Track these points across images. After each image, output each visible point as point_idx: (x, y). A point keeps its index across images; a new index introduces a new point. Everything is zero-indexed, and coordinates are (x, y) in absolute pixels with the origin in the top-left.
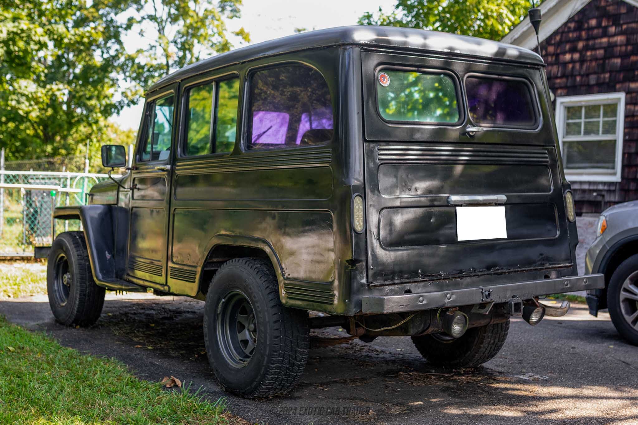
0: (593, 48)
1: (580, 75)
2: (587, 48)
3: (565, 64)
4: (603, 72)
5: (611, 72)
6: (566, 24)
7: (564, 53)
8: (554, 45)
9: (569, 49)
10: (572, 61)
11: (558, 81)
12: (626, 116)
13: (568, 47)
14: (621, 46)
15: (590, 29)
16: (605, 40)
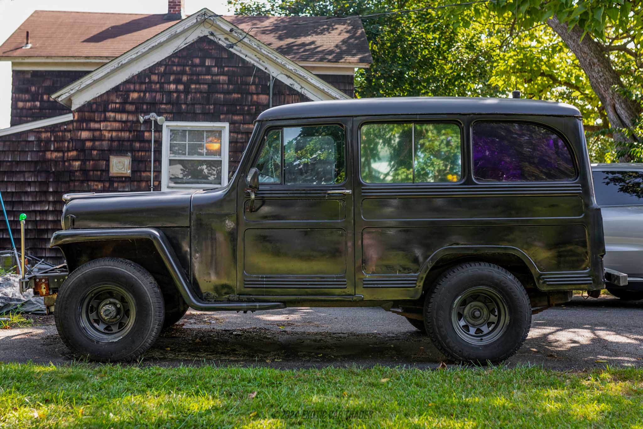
0: (198, 82)
1: (185, 104)
2: (191, 82)
3: (170, 92)
4: (208, 104)
5: (214, 104)
6: (169, 57)
7: (169, 83)
8: (158, 74)
9: (173, 80)
10: (177, 91)
11: (163, 106)
12: (230, 142)
13: (172, 78)
14: (223, 84)
15: (194, 65)
16: (209, 77)
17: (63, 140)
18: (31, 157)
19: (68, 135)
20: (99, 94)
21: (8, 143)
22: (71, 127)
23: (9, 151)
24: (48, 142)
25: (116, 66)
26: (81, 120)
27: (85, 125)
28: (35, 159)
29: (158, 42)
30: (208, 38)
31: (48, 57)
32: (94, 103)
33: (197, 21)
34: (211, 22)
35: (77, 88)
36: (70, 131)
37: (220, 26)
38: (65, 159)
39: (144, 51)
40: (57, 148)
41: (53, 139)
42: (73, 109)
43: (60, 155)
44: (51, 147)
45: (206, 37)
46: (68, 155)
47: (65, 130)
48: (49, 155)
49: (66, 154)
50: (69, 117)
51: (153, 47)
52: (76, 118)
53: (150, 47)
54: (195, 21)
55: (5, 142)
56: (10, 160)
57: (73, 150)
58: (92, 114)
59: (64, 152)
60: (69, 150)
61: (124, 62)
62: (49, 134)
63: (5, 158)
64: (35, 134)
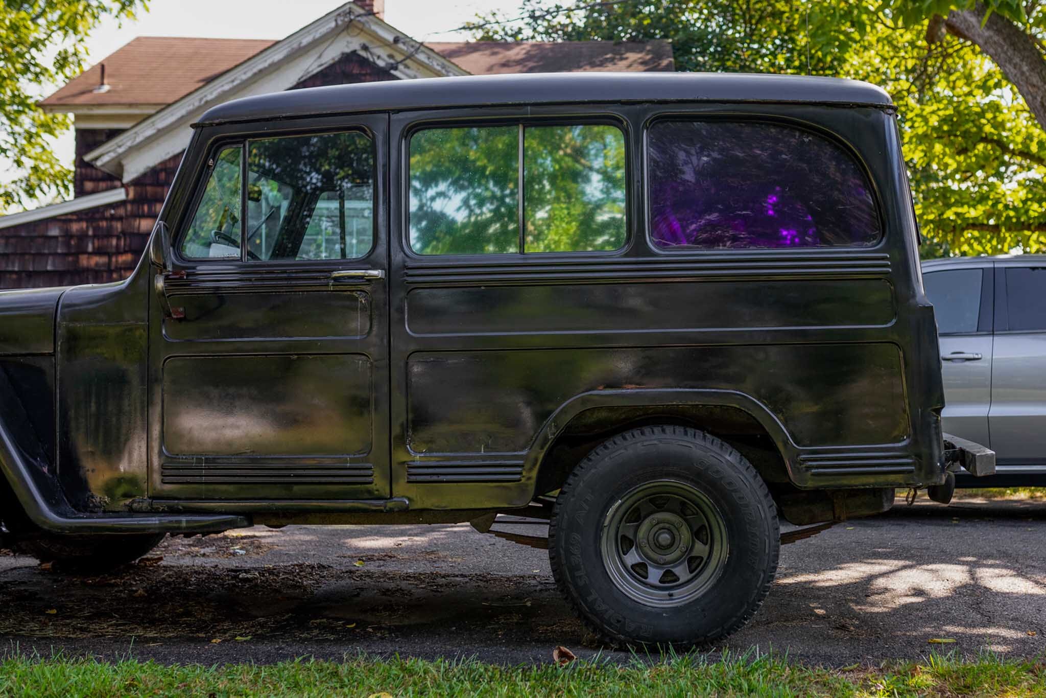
17: (109, 234)
18: (54, 265)
19: (118, 226)
20: (171, 155)
21: (13, 241)
22: (121, 211)
23: (15, 254)
24: (82, 237)
25: (197, 104)
26: (139, 200)
27: (146, 208)
28: (60, 268)
29: (269, 61)
30: (359, 56)
31: (131, 105)
32: (161, 170)
33: (337, 25)
34: (361, 26)
35: (129, 144)
36: (120, 219)
37: (376, 33)
38: (113, 267)
39: (244, 77)
40: (99, 248)
41: (90, 233)
42: (127, 179)
43: (103, 260)
44: (87, 246)
45: (354, 52)
46: (117, 261)
47: (113, 218)
48: (84, 261)
49: (114, 259)
50: (118, 195)
51: (261, 71)
52: (131, 195)
53: (255, 70)
54: (333, 24)
55: (7, 238)
56: (16, 269)
57: (125, 252)
58: (159, 190)
59: (110, 255)
60: (118, 252)
61: (210, 97)
62: (84, 225)
63: (7, 266)
64: (60, 224)
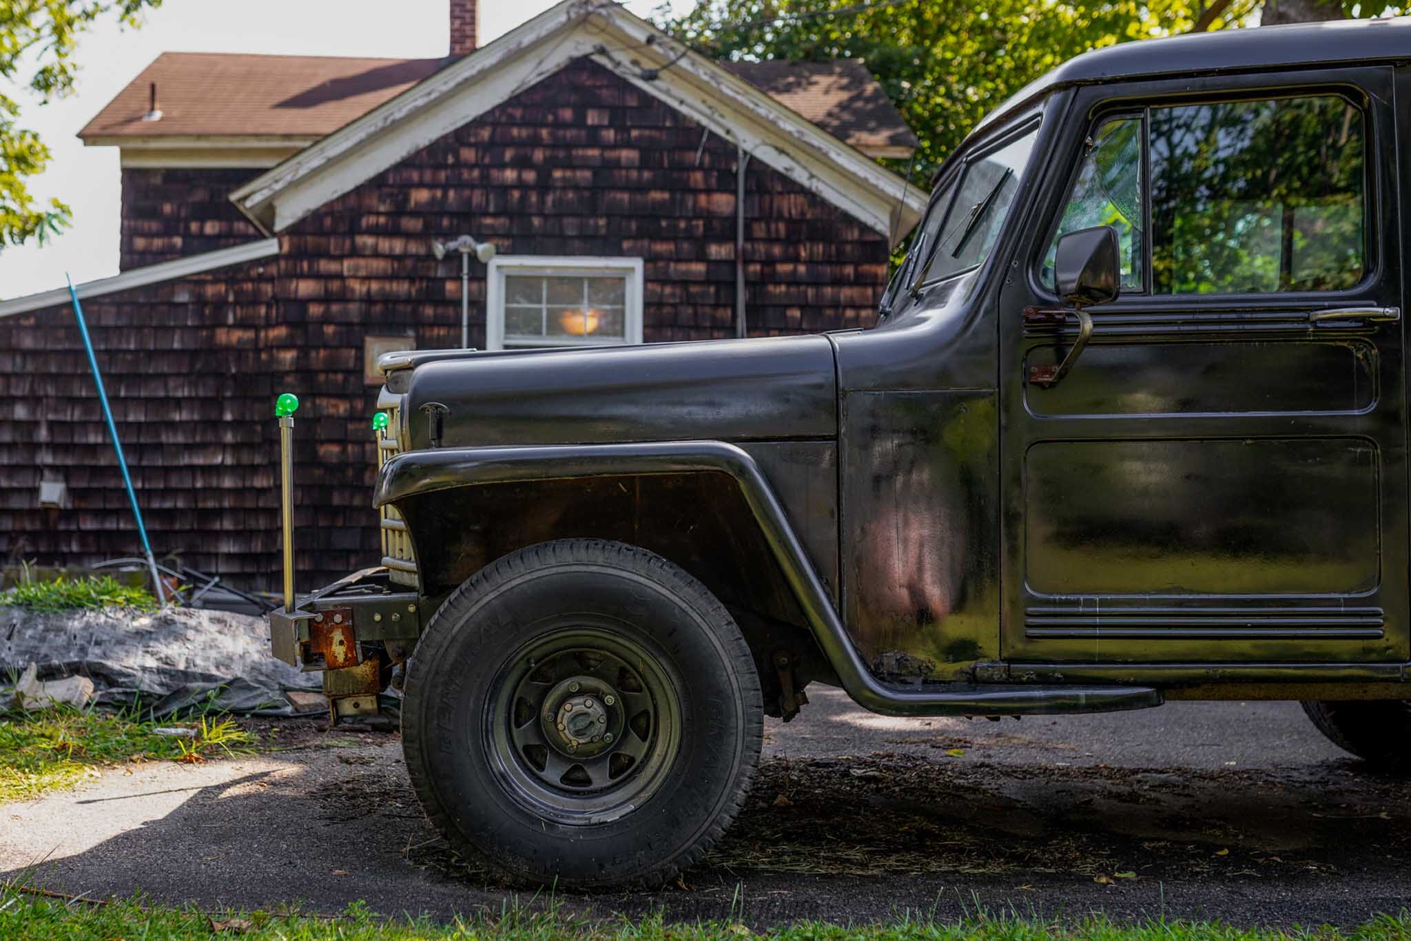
0: (569, 165)
1: (541, 214)
2: (551, 163)
3: (505, 189)
4: (595, 214)
5: (608, 216)
6: (502, 107)
7: (503, 166)
8: (475, 145)
9: (512, 159)
10: (520, 185)
11: (489, 221)
12: (647, 305)
13: (509, 154)
14: (628, 168)
15: (558, 125)
16: (594, 152)
17: (255, 300)
18: (182, 340)
19: (268, 289)
20: (339, 193)
21: (127, 309)
22: (273, 270)
23: (130, 327)
24: (220, 304)
25: (380, 124)
26: (296, 255)
27: (305, 265)
28: (192, 346)
29: (478, 67)
30: (592, 62)
31: (199, 136)
32: (326, 214)
33: (569, 19)
34: (602, 23)
35: (289, 178)
36: (271, 279)
37: (620, 29)
38: (261, 345)
39: (445, 88)
40: (242, 319)
41: (231, 298)
42: (279, 226)
43: (249, 335)
44: (226, 317)
45: (586, 58)
46: (266, 336)
47: (261, 278)
48: (222, 336)
49: (262, 334)
50: (269, 247)
51: (466, 80)
52: (286, 248)
53: (459, 79)
54: (563, 18)
55: (119, 305)
56: (132, 347)
57: (278, 324)
58: (323, 240)
59: (257, 328)
60: (269, 325)
61: (398, 115)
62: (223, 288)
63: (120, 342)
64: (191, 287)
